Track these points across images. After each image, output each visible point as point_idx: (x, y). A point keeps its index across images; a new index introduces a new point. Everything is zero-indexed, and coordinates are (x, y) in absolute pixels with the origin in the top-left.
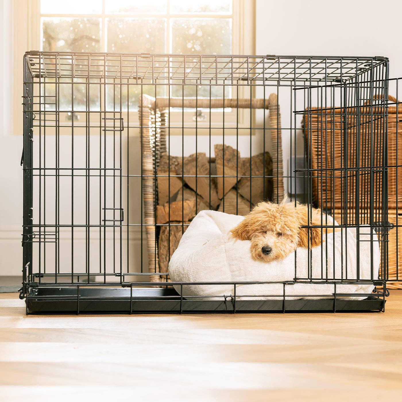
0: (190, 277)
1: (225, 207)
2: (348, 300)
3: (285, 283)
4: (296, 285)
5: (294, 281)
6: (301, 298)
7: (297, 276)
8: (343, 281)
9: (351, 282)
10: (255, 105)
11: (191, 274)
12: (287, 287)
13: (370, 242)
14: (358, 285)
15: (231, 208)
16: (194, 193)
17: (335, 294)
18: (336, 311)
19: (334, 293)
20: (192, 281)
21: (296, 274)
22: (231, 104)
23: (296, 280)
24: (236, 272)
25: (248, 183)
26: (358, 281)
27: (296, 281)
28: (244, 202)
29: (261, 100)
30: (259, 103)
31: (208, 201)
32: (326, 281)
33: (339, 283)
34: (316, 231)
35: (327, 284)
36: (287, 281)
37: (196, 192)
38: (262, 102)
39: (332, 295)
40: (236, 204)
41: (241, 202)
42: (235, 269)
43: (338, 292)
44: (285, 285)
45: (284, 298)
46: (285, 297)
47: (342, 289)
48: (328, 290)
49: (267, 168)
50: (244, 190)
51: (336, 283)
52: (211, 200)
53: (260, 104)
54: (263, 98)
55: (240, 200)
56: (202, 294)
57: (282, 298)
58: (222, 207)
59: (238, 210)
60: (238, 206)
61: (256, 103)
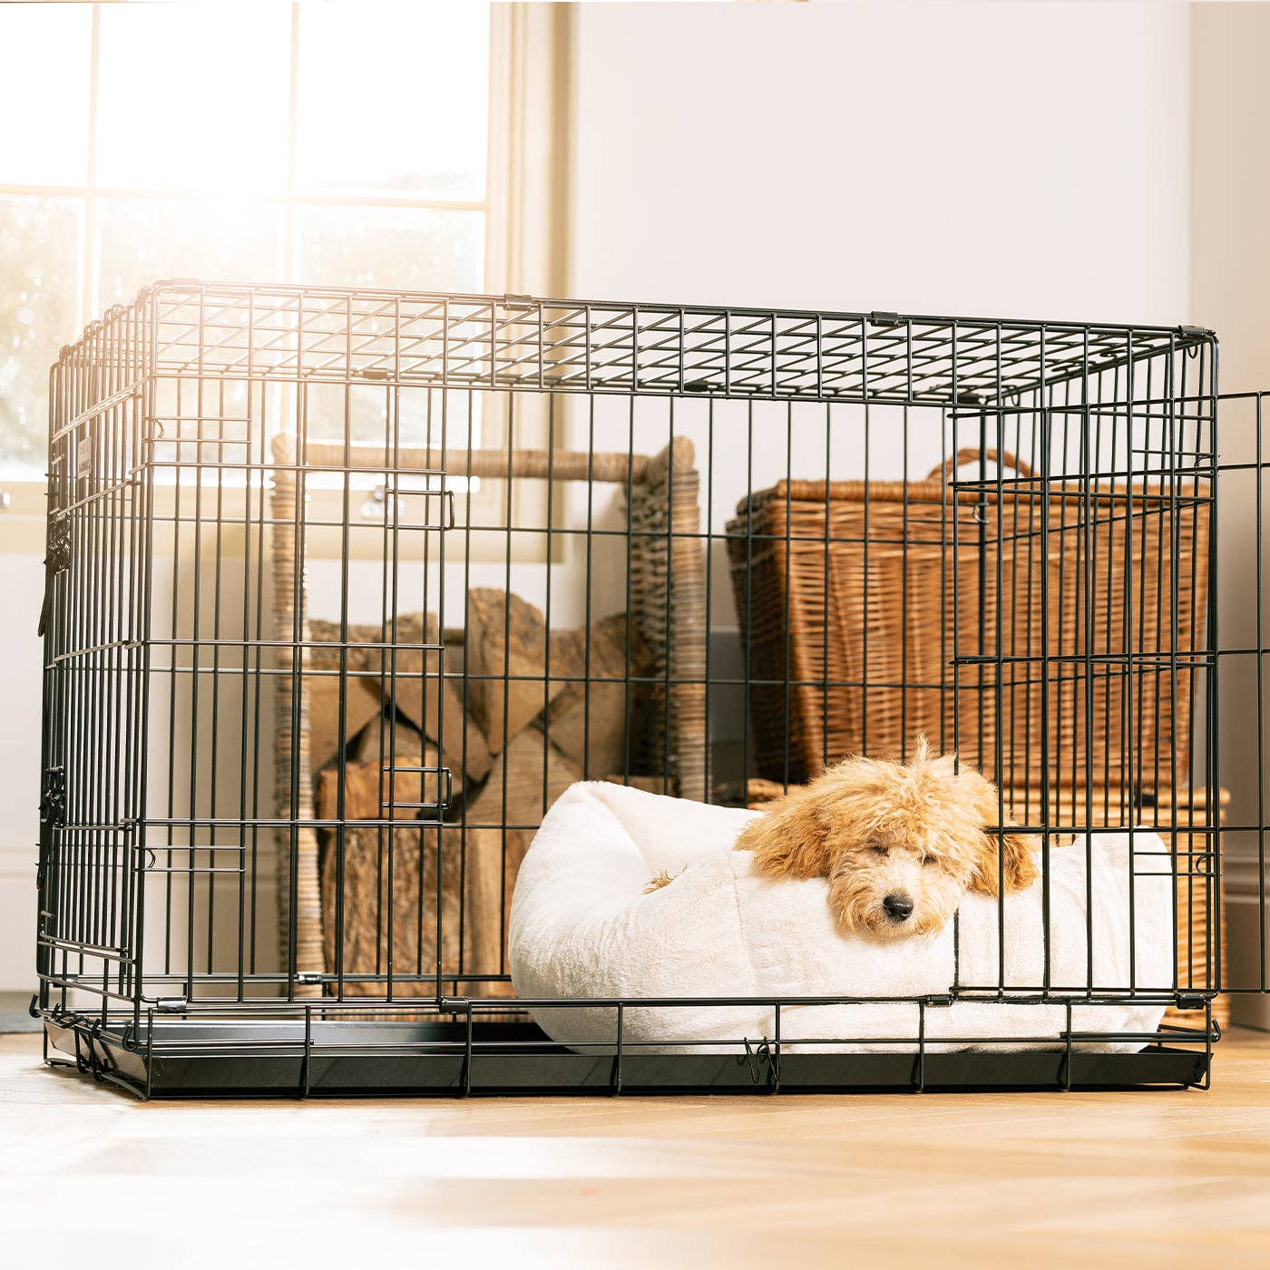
0: (616, 982)
1: (508, 778)
2: (1103, 1052)
3: (923, 1001)
4: (958, 1008)
5: (950, 996)
6: (967, 1046)
7: (963, 981)
8: (1092, 995)
9: (1113, 998)
10: (601, 472)
11: (623, 973)
12: (932, 1013)
13: (1171, 877)
14: (1131, 1009)
15: (526, 782)
16: (415, 735)
17: (1067, 1036)
18: (1072, 1085)
19: (1065, 1030)
20: (625, 995)
21: (957, 975)
22: (529, 466)
23: (958, 993)
24: (773, 968)
25: (579, 708)
26: (1131, 996)
27: (956, 994)
28: (566, 765)
29: (618, 456)
30: (613, 464)
31: (459, 759)
32: (1044, 995)
33: (1080, 1001)
34: (1018, 844)
35: (1044, 1003)
36: (930, 996)
37: (421, 732)
38: (624, 462)
39: (1059, 1036)
40: (542, 770)
41: (556, 764)
42: (770, 959)
43: (1077, 1028)
44: (926, 1009)
45: (922, 1048)
46: (926, 1045)
47: (1089, 1019)
48: (1045, 1023)
49: (635, 662)
50: (567, 729)
51: (1072, 1001)
52: (469, 755)
53: (617, 468)
54: (628, 451)
55: (552, 758)
56: (658, 1034)
57: (914, 1048)
58: (501, 779)
59: (549, 788)
60: (549, 775)
61: (604, 464)
